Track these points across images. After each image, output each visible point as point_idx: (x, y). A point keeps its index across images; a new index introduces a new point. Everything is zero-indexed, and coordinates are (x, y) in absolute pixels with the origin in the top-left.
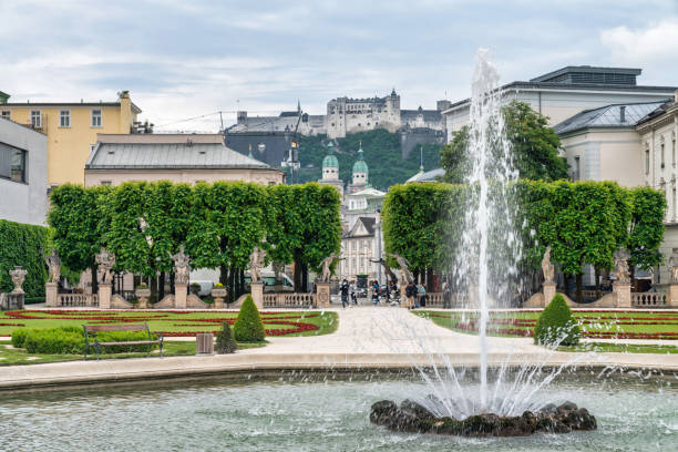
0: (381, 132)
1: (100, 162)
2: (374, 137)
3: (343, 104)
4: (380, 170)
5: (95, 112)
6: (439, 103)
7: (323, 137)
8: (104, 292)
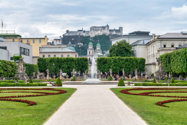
0: (104, 35)
1: (42, 51)
2: (102, 37)
3: (94, 28)
4: (104, 45)
5: (40, 40)
6: (120, 28)
7: (89, 37)
8: (48, 76)
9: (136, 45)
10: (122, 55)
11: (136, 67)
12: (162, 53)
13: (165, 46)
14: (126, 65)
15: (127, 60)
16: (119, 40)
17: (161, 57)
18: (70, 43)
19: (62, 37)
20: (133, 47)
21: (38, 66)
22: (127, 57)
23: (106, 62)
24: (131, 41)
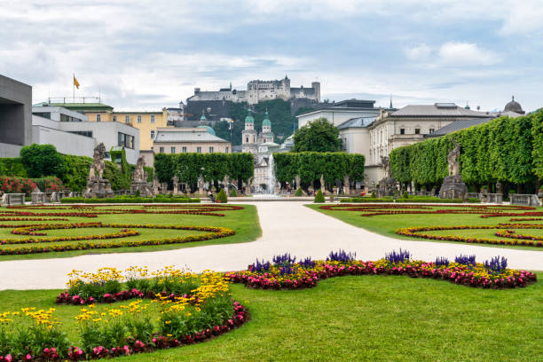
0: (278, 101)
1: (159, 139)
2: (275, 104)
3: (257, 84)
5: (152, 116)
6: (313, 84)
7: (245, 103)
8: (176, 190)
9: (347, 128)
10: (320, 148)
11: (348, 172)
12: (398, 145)
13: (402, 132)
14: (326, 168)
15: (329, 159)
16: (314, 118)
17: (394, 153)
18: (203, 118)
19: (185, 103)
20: (340, 133)
21: (154, 169)
22: (329, 153)
23: (288, 163)
24: (337, 120)
